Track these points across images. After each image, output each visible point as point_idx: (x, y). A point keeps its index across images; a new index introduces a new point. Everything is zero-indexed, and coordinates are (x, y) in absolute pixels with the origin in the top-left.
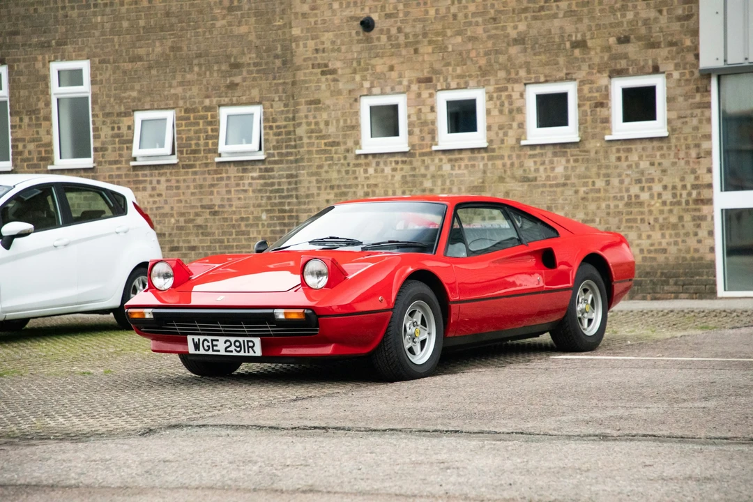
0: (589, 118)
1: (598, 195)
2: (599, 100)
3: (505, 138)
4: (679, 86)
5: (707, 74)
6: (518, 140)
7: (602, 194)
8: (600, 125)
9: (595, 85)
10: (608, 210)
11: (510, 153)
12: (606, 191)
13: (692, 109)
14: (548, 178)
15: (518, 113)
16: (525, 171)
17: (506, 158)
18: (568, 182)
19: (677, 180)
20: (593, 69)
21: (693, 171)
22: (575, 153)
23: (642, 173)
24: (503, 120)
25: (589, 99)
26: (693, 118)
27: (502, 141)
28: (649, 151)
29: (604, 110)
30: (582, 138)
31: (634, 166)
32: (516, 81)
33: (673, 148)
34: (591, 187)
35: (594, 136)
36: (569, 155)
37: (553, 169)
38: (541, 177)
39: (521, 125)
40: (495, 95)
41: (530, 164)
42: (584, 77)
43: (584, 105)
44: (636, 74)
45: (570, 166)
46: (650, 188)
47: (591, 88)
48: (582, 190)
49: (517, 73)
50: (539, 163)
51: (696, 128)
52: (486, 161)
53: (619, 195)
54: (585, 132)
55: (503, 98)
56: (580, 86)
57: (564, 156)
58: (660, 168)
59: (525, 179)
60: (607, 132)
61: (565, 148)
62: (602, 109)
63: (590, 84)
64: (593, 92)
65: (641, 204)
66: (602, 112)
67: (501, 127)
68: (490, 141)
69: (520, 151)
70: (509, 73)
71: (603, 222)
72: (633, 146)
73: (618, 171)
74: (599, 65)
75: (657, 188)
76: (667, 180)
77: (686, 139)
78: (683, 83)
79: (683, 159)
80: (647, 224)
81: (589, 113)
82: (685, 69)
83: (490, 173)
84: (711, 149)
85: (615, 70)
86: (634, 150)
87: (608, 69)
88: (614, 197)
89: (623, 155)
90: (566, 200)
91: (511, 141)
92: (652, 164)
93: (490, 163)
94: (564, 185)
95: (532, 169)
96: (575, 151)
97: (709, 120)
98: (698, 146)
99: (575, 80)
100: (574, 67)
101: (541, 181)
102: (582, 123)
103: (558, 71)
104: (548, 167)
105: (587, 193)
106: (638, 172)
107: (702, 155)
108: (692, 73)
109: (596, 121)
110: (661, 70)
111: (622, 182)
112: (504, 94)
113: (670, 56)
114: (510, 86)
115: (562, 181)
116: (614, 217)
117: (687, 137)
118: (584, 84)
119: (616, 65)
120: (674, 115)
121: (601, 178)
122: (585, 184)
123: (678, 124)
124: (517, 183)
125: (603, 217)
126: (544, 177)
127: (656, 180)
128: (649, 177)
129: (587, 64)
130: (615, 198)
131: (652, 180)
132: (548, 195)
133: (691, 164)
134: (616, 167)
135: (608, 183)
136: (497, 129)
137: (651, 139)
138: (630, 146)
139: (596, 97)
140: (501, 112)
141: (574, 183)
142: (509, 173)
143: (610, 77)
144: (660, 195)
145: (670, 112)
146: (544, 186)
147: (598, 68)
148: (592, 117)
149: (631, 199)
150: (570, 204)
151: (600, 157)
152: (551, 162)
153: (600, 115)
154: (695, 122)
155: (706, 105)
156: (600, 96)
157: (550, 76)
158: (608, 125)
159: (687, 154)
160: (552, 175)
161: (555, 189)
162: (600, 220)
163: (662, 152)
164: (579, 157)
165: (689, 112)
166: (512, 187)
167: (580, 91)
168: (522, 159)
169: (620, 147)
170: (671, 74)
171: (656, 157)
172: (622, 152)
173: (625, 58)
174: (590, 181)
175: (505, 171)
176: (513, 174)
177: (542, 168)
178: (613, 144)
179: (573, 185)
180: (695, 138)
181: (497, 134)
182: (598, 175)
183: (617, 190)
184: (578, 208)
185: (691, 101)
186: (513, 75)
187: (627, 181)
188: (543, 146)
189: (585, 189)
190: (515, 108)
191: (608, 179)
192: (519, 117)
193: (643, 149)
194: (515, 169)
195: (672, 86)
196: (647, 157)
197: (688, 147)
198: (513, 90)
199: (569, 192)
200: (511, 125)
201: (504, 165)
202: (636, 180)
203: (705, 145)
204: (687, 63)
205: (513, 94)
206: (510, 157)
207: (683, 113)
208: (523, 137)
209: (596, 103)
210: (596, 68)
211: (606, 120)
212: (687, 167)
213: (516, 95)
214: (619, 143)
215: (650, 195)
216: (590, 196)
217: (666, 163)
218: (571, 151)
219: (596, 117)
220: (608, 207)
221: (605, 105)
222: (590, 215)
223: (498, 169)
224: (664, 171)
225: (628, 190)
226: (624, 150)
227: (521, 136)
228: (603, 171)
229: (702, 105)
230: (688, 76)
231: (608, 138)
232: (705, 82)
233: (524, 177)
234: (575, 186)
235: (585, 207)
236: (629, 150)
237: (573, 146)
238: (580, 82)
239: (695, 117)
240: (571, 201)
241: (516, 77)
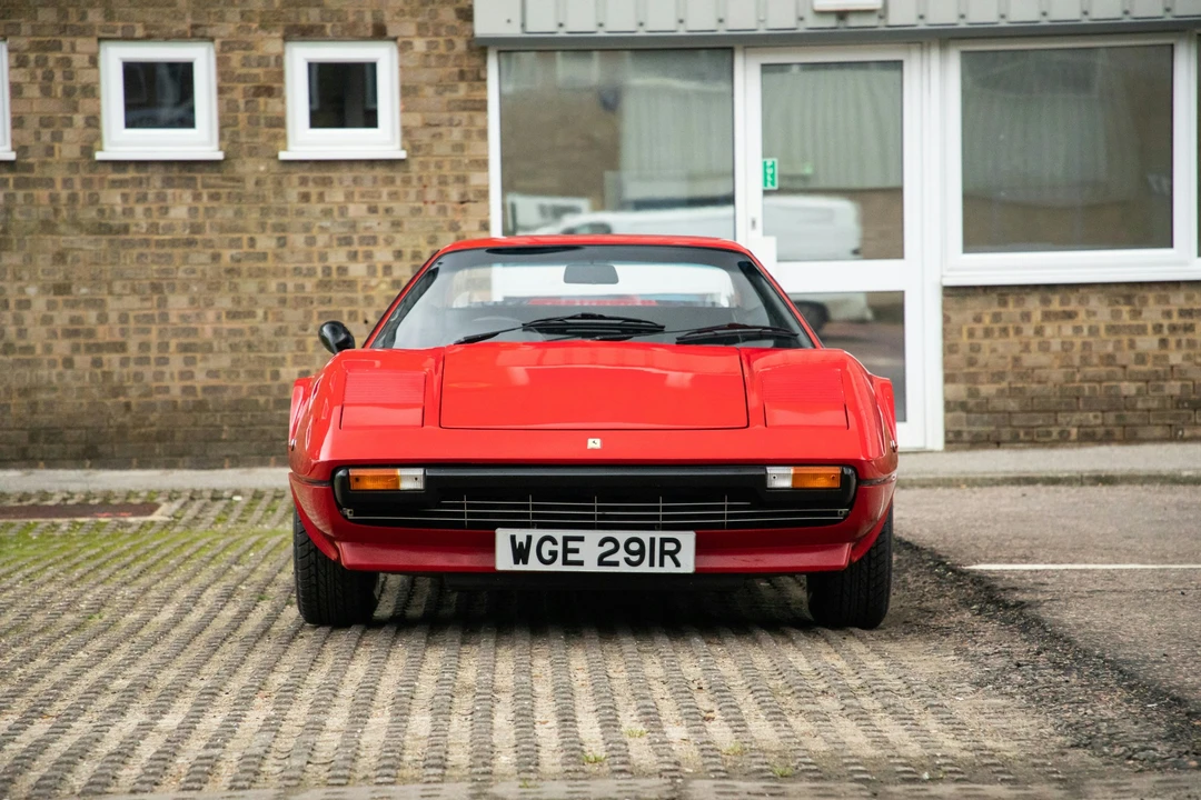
0: (242, 116)
1: (261, 265)
2: (263, 80)
3: (57, 145)
4: (427, 67)
5: (480, 48)
6: (88, 151)
7: (270, 264)
8: (266, 130)
9: (254, 54)
10: (283, 295)
11: (67, 174)
12: (278, 257)
13: (450, 111)
14: (154, 228)
15: (86, 97)
16: (101, 212)
17: (59, 185)
18: (197, 237)
19: (422, 242)
20: (250, 20)
21: (454, 227)
22: (212, 181)
23: (353, 226)
24: (52, 107)
25: (242, 78)
26: (453, 129)
27: (50, 151)
28: (367, 185)
29: (273, 103)
30: (226, 154)
31: (336, 213)
32: (83, 32)
33: (415, 182)
34: (246, 248)
35: (253, 152)
36: (199, 185)
37: (165, 211)
38: (137, 225)
39: (94, 121)
40: (32, 56)
41: (113, 198)
42: (231, 35)
43: (232, 89)
44: (338, 38)
45: (201, 206)
46: (369, 256)
47: (245, 58)
48: (227, 254)
49: (83, 16)
50: (132, 199)
51: (459, 147)
52: (11, 188)
53: (305, 266)
54: (233, 142)
55: (51, 63)
56: (222, 51)
57: (188, 187)
58: (390, 219)
59: (101, 229)
60: (280, 144)
61: (189, 171)
62: (270, 101)
63: (244, 49)
64: (251, 66)
65: (351, 284)
66: (267, 105)
67: (46, 122)
68: (20, 149)
69: (91, 171)
70: (63, 14)
71: (270, 317)
72: (334, 175)
73: (304, 220)
74: (262, 14)
75: (383, 255)
76: (401, 241)
77: (439, 166)
78: (433, 61)
79: (433, 202)
80: (361, 321)
81: (242, 106)
82: (437, 34)
83: (21, 213)
84: (488, 186)
85: (295, 26)
86: (336, 183)
87: (281, 23)
88: (295, 269)
89: (313, 190)
90: (193, 272)
91: (69, 150)
92: (373, 210)
93: (20, 194)
94: (190, 243)
95: (119, 209)
96: (213, 177)
97: (484, 134)
98: (462, 180)
99: (212, 39)
100: (209, 13)
101: (138, 233)
102: (226, 124)
103: (175, 17)
104: (154, 207)
105: (239, 261)
106: (343, 224)
107: (471, 196)
108: (451, 44)
109: (258, 123)
110: (391, 33)
111: (311, 241)
112: (53, 56)
113: (407, 8)
114: (66, 41)
115: (186, 234)
116: (295, 308)
117: (441, 162)
118: (232, 49)
119: (298, 18)
120: (415, 120)
121: (269, 232)
122: (235, 243)
123: (424, 137)
124: (83, 236)
125: (270, 308)
126: (144, 225)
127: (381, 241)
128: (367, 234)
129: (238, 10)
130: (297, 271)
131: (373, 240)
132: (153, 262)
133: (450, 212)
134: (300, 213)
135: (282, 242)
136: (37, 126)
137: (371, 163)
138: (327, 174)
139: (257, 75)
140: (46, 91)
141: (210, 241)
142: (64, 213)
143: (286, 39)
144: (387, 269)
145: (408, 115)
146: (146, 243)
147: (263, 21)
148: (248, 114)
149: (329, 275)
150: (200, 280)
151: (266, 193)
152: (161, 197)
153: (265, 111)
154: (457, 135)
155: (477, 105)
156: (266, 73)
157: (157, 28)
158: (282, 131)
159: (443, 195)
160: (162, 222)
161: (167, 250)
162: (266, 313)
163: (393, 189)
164: (221, 191)
165: (446, 116)
166: (72, 242)
167: (222, 62)
168: (96, 188)
169: (306, 174)
170: (410, 43)
171: (380, 197)
172: (311, 184)
173: (318, 6)
174: (245, 237)
175: (56, 211)
176: (74, 217)
177: (139, 209)
178: (293, 168)
179: (208, 244)
180: (457, 164)
181: (38, 135)
182: (263, 227)
183: (302, 258)
184: (218, 289)
185: (449, 96)
186: (73, 19)
187: (322, 240)
188: (141, 164)
189: (234, 252)
190: (78, 86)
191: (282, 234)
192: (86, 105)
193: (355, 180)
194: (79, 207)
195: (410, 65)
196: (363, 195)
197: (443, 181)
198: (73, 49)
199: (200, 257)
200: (71, 119)
201: (54, 199)
202: (339, 239)
203: (476, 179)
204: (441, 25)
205: (75, 57)
206: (67, 183)
207: (434, 117)
208: (96, 145)
209: (258, 88)
210: (258, 19)
211: (279, 122)
212: (441, 219)
213: (79, 61)
214: (307, 166)
215: (369, 267)
216: (244, 266)
217: (401, 209)
218: (203, 178)
219: (257, 114)
220: (283, 287)
221: (276, 93)
222: (245, 303)
223: (39, 206)
224: (397, 224)
225: (323, 257)
226: (317, 182)
227: (92, 142)
228: (272, 220)
229: (469, 105)
230: (442, 49)
231: (283, 155)
232: (476, 61)
233: (101, 225)
234: (213, 247)
235: (234, 288)
236: (327, 182)
237: (207, 169)
238: (223, 44)
239: (457, 125)
240: (204, 274)
241: (79, 24)
